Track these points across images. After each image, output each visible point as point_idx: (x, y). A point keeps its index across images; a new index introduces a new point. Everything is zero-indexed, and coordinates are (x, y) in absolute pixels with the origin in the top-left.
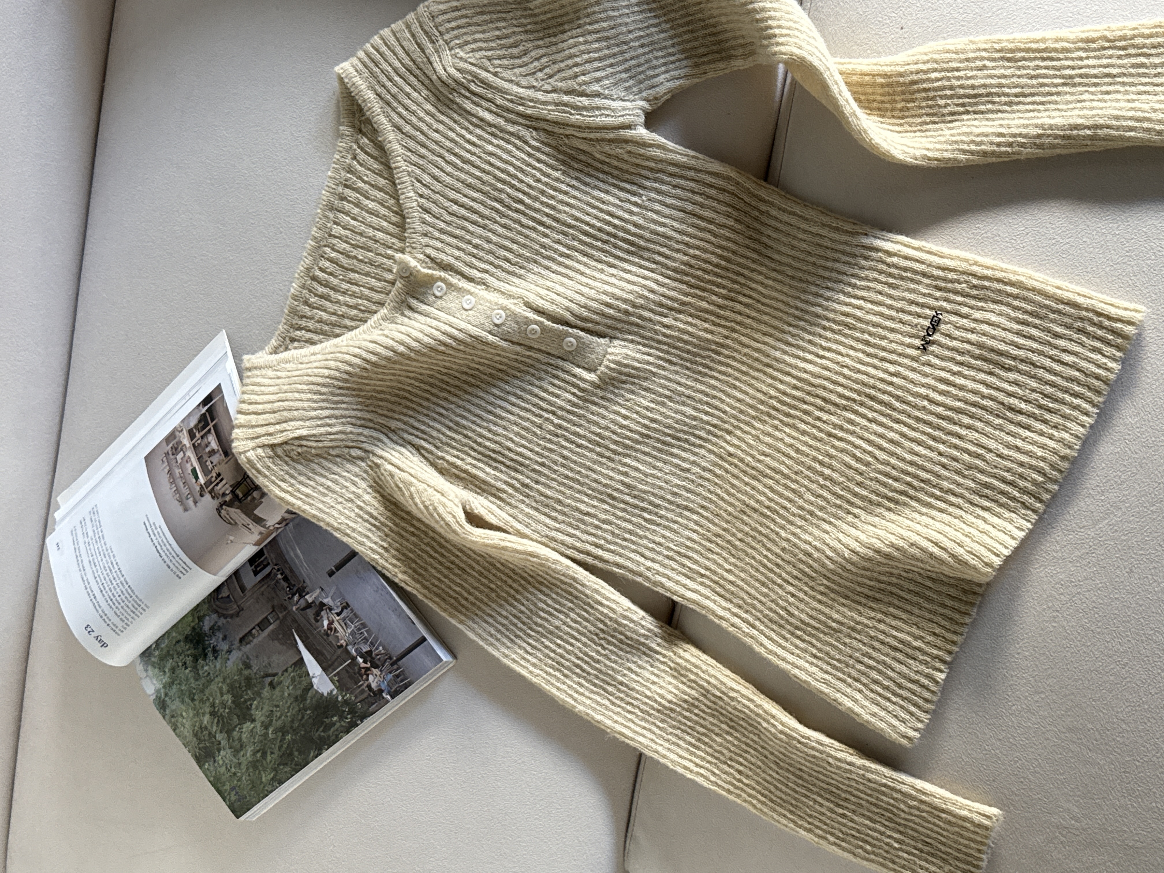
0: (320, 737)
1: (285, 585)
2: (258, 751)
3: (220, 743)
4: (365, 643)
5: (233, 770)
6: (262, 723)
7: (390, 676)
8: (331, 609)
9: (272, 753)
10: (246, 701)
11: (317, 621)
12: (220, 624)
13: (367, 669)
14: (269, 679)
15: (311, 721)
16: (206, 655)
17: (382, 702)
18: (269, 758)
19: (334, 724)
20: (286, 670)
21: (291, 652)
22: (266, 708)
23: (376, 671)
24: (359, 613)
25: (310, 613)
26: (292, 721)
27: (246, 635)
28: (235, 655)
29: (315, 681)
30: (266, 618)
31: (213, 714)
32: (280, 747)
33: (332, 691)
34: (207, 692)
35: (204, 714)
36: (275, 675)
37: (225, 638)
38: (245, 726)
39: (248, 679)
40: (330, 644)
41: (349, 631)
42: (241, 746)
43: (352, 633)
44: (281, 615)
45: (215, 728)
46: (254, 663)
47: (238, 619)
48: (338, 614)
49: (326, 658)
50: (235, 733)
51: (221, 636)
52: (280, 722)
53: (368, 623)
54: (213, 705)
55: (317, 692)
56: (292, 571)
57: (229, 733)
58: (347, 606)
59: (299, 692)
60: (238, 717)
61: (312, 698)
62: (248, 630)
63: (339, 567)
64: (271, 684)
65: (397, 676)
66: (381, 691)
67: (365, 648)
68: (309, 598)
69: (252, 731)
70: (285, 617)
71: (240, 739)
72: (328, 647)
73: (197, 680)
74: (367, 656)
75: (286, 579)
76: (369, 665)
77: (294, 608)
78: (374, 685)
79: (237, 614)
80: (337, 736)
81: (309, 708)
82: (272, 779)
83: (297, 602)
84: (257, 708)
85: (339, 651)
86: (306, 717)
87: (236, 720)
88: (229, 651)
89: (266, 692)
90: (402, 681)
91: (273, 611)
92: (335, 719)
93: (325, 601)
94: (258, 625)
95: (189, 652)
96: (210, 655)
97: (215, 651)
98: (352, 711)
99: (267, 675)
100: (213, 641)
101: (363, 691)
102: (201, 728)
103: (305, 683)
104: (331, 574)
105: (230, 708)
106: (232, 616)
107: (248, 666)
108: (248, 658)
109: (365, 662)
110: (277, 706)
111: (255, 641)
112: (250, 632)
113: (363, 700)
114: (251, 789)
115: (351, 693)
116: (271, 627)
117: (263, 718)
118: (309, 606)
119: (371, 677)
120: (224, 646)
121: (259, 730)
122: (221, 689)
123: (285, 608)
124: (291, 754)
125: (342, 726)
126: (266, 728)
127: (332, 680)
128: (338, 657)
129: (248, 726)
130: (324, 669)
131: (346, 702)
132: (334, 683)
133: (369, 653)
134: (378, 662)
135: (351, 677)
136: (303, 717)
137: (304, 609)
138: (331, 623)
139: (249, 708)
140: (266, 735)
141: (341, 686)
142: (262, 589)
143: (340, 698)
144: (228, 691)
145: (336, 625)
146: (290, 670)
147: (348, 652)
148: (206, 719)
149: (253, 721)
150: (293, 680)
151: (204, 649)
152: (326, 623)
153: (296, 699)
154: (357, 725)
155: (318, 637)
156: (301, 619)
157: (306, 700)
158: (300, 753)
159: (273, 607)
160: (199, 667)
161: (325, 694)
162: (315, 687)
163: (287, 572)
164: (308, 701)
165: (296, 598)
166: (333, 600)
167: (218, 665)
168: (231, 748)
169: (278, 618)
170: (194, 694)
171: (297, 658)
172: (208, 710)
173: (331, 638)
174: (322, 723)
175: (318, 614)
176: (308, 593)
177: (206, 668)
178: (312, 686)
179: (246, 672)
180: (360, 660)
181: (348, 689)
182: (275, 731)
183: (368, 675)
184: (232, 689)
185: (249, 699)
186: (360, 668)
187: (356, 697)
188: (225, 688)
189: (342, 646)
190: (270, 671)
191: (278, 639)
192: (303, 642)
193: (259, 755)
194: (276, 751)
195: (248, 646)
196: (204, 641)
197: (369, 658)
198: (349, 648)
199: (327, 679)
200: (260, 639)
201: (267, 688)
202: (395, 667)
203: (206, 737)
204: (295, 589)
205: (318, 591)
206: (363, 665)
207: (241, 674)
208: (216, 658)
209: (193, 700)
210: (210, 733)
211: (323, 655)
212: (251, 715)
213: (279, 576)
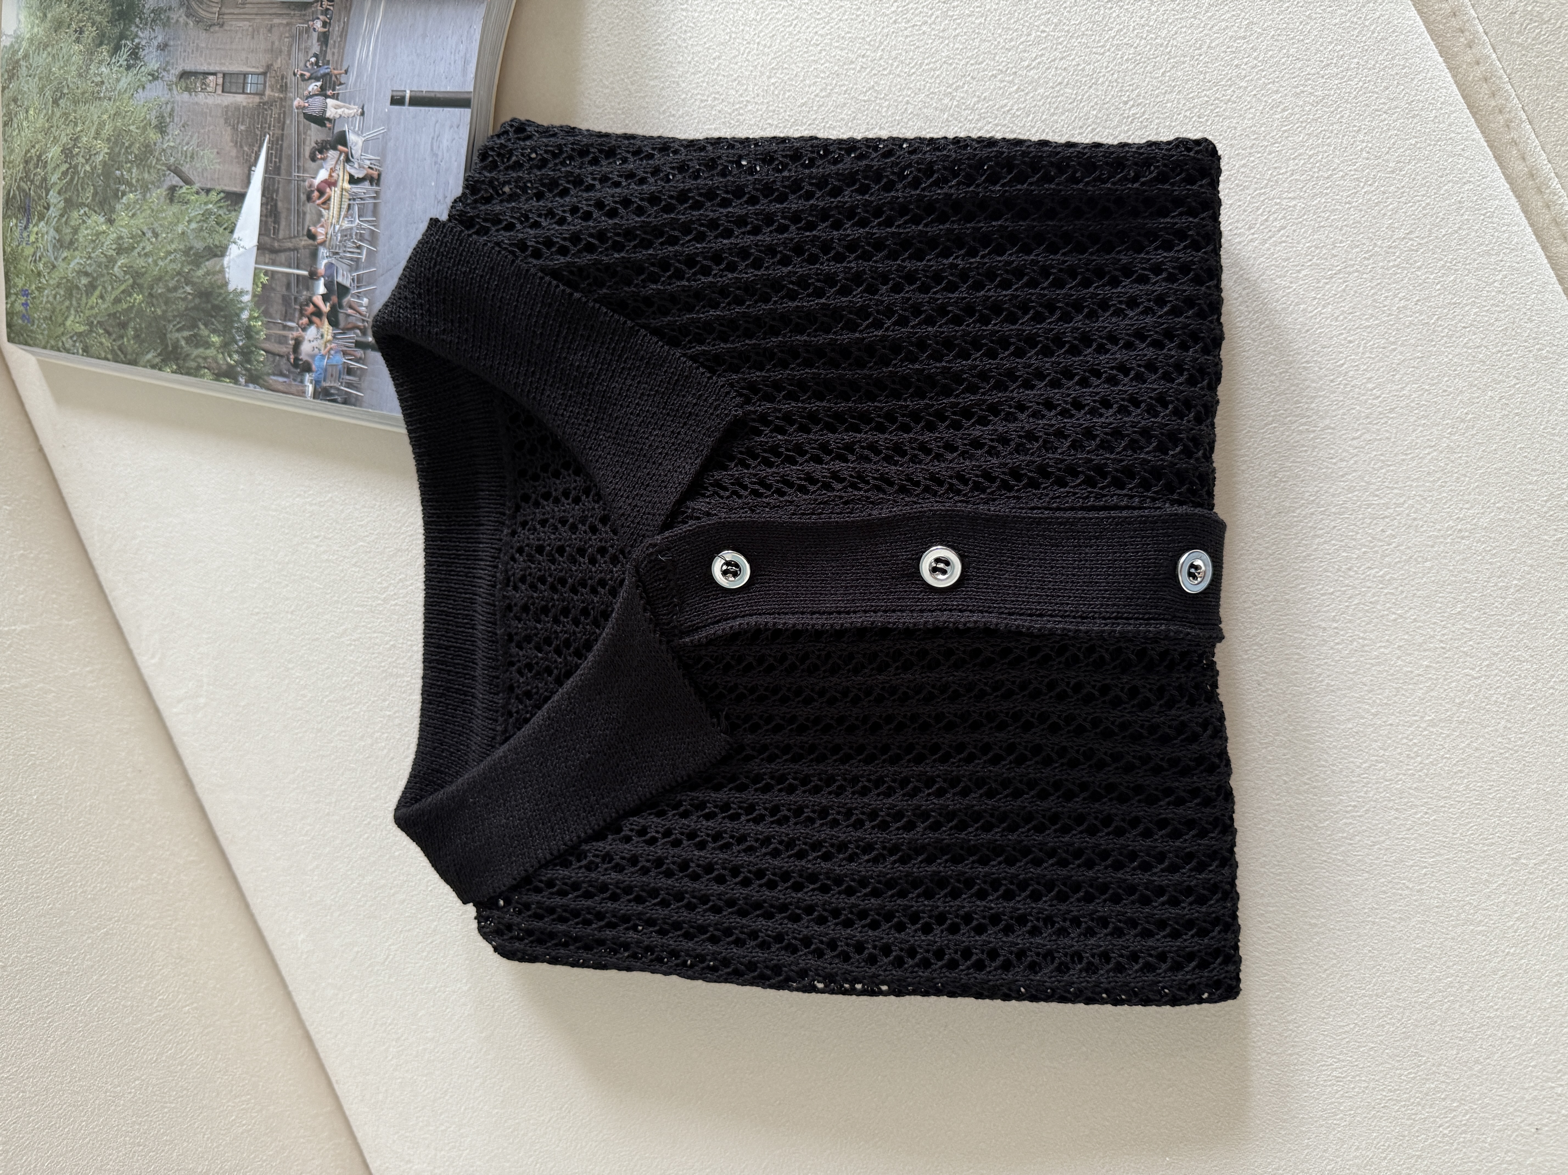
0: (176, 346)
1: (316, 48)
2: (86, 274)
3: (48, 209)
4: (352, 269)
5: (41, 266)
6: (120, 238)
7: (340, 359)
8: (348, 160)
9: (102, 297)
10: (120, 180)
11: (313, 159)
12: (174, 16)
13: (318, 313)
14: (176, 180)
15: (182, 306)
16: (117, 49)
17: (295, 386)
18: (93, 300)
19: (208, 345)
20: (208, 191)
21: (238, 170)
22: (140, 221)
23: (327, 329)
24: (383, 210)
25: (315, 134)
26: (159, 279)
27: (195, 74)
28: (157, 92)
29: (233, 251)
30: (245, 75)
31: (67, 153)
32: (117, 301)
33: (242, 293)
34: (82, 109)
35: (56, 140)
36: (188, 182)
37: (163, 47)
38: (95, 217)
39: (148, 149)
40: (301, 215)
41: (346, 225)
42: (71, 243)
43: (346, 234)
44: (268, 92)
45: (54, 178)
46: (174, 130)
47: (204, 35)
48: (353, 180)
49: (276, 231)
50: (75, 214)
51: (160, 39)
52: (141, 262)
53: (382, 240)
54: (76, 140)
55: (222, 271)
56: (344, 34)
57: (70, 204)
58: (374, 180)
59: (199, 245)
60: (95, 194)
61: (208, 273)
62: (205, 68)
63: (418, 101)
64: (173, 189)
65: (350, 371)
66: (307, 368)
67: (344, 278)
68: (333, 108)
69: (98, 234)
70: (271, 103)
71: (76, 231)
72: (293, 218)
73: (80, 75)
74: (336, 291)
75: (324, 38)
76: (326, 308)
77: (297, 102)
78: (306, 348)
79: (208, 27)
80: (199, 368)
81: (193, 284)
82: (80, 334)
83: (310, 96)
84: (127, 207)
85: (305, 241)
86: (179, 294)
87: (89, 194)
88: (154, 77)
89: (158, 194)
90: (349, 385)
91: (264, 74)
92: (215, 339)
93: (351, 138)
94: (224, 75)
95: (98, 18)
96: (124, 54)
97: (135, 54)
98: (246, 355)
99: (178, 172)
100: (144, 35)
101: (282, 340)
102: (39, 157)
103: (217, 239)
104: (397, 101)
105: (94, 168)
106: (199, 21)
107: (162, 128)
108: (171, 115)
109: (325, 298)
110: (156, 235)
111: (201, 98)
112: (206, 74)
113: (274, 354)
114: (45, 318)
115: (267, 325)
116: (240, 99)
117: (125, 232)
118: (320, 120)
119: (312, 331)
120: (152, 61)
121: (108, 244)
122: (102, 124)
123: (284, 88)
124: (124, 325)
125: (215, 360)
126: (120, 251)
127: (256, 276)
128: (295, 249)
129: (97, 221)
130: (261, 247)
131: (249, 332)
132: (255, 283)
133: (343, 290)
134: (341, 317)
135: (286, 300)
136: (175, 289)
137: (310, 118)
138: (330, 183)
139: (117, 196)
140: (112, 261)
141: (262, 298)
142: (276, 21)
143: (245, 315)
144: (109, 140)
145: (334, 194)
146: (213, 196)
147: (314, 255)
148: (54, 152)
149: (110, 222)
150: (207, 215)
151: (122, 37)
152: (323, 175)
153: (187, 252)
154: (236, 382)
155: (294, 185)
156: (291, 130)
157: (198, 266)
158: (137, 337)
159: (269, 67)
160: (97, 58)
161: (231, 288)
162: (226, 260)
163: (336, 29)
164: (200, 273)
165: (314, 86)
166: (365, 149)
167: (123, 84)
168: (57, 230)
169: (261, 94)
170: (63, 95)
171: (237, 189)
172: (64, 139)
173: (309, 207)
174: (194, 326)
175: (323, 147)
176: (335, 97)
177: (104, 70)
178: (223, 255)
179: (153, 136)
180: (321, 289)
181: (266, 313)
182: (128, 270)
183: (311, 322)
184: (116, 140)
185: (129, 184)
186: (310, 300)
187: (268, 338)
188: (108, 130)
189: (312, 236)
190: (186, 169)
191: (235, 129)
192: (266, 171)
193: (84, 281)
194: (109, 298)
195: (186, 95)
196: (132, 21)
197: (334, 299)
198: (323, 251)
199: (252, 265)
200: (210, 100)
201: (162, 191)
202: (359, 353)
203: (38, 180)
204: (323, 71)
205: (354, 110)
206: (318, 300)
207: (144, 128)
208: (129, 68)
209: (56, 102)
210: (44, 179)
211: (277, 221)
212: (113, 210)
213: (318, 25)
